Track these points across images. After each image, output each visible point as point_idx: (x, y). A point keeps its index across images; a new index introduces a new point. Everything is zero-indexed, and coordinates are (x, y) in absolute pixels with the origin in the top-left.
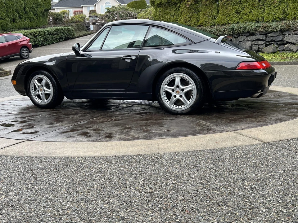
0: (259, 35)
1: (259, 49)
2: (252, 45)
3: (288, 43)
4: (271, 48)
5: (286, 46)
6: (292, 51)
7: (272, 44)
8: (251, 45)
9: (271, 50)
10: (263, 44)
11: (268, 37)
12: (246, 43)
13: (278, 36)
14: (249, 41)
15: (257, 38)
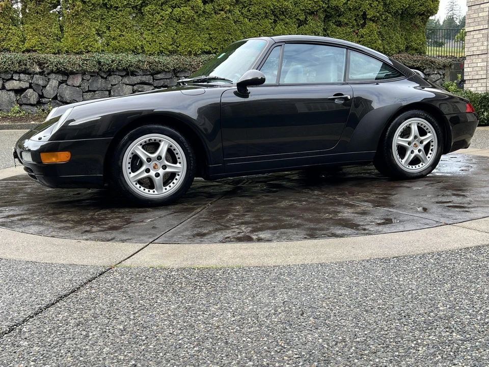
0: (143, 75)
2: (134, 91)
8: (131, 92)
11: (157, 80)
12: (122, 89)
13: (171, 78)
14: (127, 84)
15: (140, 80)
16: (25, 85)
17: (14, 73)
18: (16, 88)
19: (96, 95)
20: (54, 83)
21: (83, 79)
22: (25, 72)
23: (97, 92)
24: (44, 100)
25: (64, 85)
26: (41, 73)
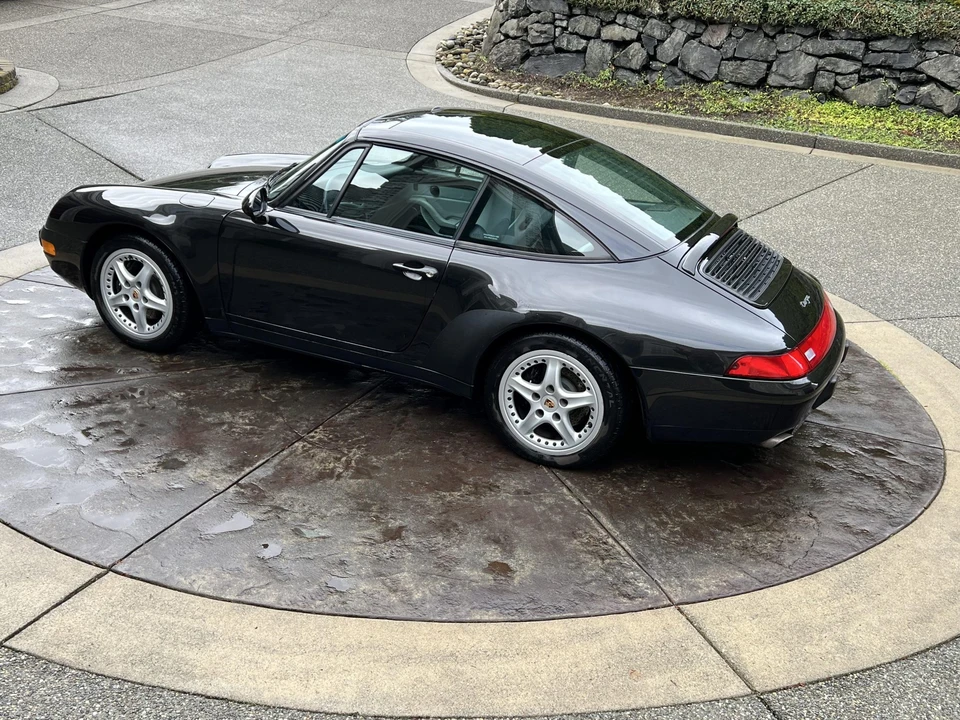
0: (847, 40)
1: (837, 88)
2: (817, 70)
3: (931, 79)
4: (873, 91)
5: (922, 88)
6: (939, 109)
7: (880, 76)
8: (812, 70)
9: (874, 98)
10: (851, 73)
11: (873, 52)
12: (796, 60)
13: (906, 51)
14: (809, 54)
15: (837, 49)
16: (630, 34)
17: (618, 13)
18: (616, 39)
19: (744, 68)
20: (679, 36)
21: (730, 35)
22: (636, 12)
23: (746, 62)
24: (654, 65)
25: (695, 43)
26: (662, 17)
